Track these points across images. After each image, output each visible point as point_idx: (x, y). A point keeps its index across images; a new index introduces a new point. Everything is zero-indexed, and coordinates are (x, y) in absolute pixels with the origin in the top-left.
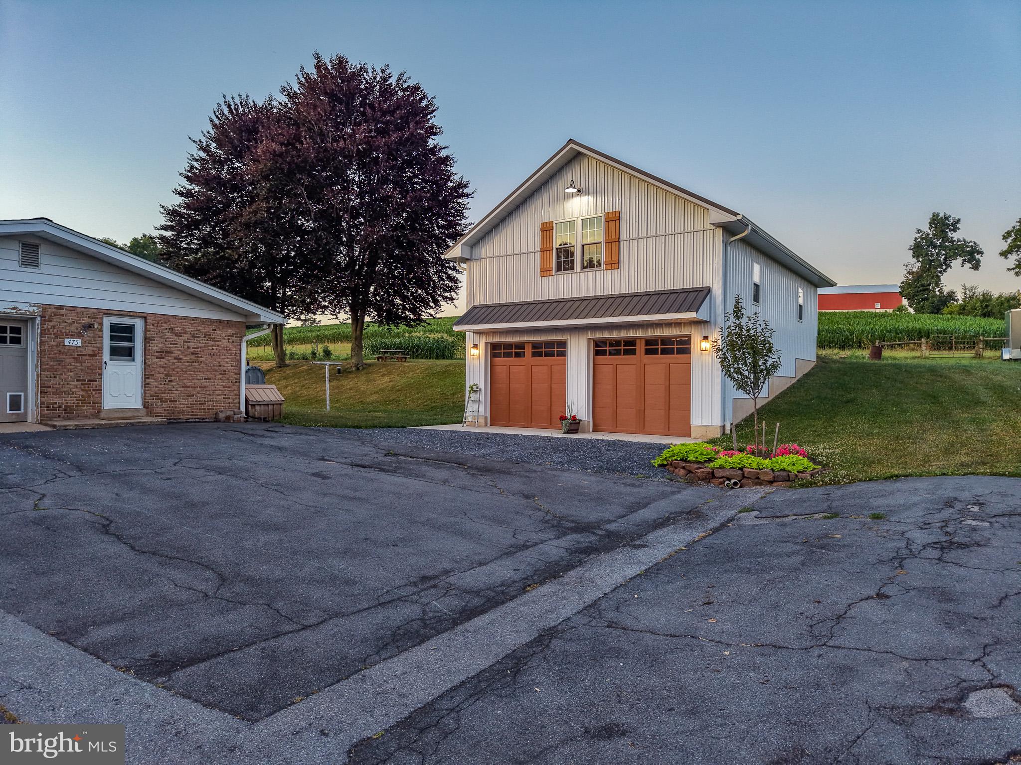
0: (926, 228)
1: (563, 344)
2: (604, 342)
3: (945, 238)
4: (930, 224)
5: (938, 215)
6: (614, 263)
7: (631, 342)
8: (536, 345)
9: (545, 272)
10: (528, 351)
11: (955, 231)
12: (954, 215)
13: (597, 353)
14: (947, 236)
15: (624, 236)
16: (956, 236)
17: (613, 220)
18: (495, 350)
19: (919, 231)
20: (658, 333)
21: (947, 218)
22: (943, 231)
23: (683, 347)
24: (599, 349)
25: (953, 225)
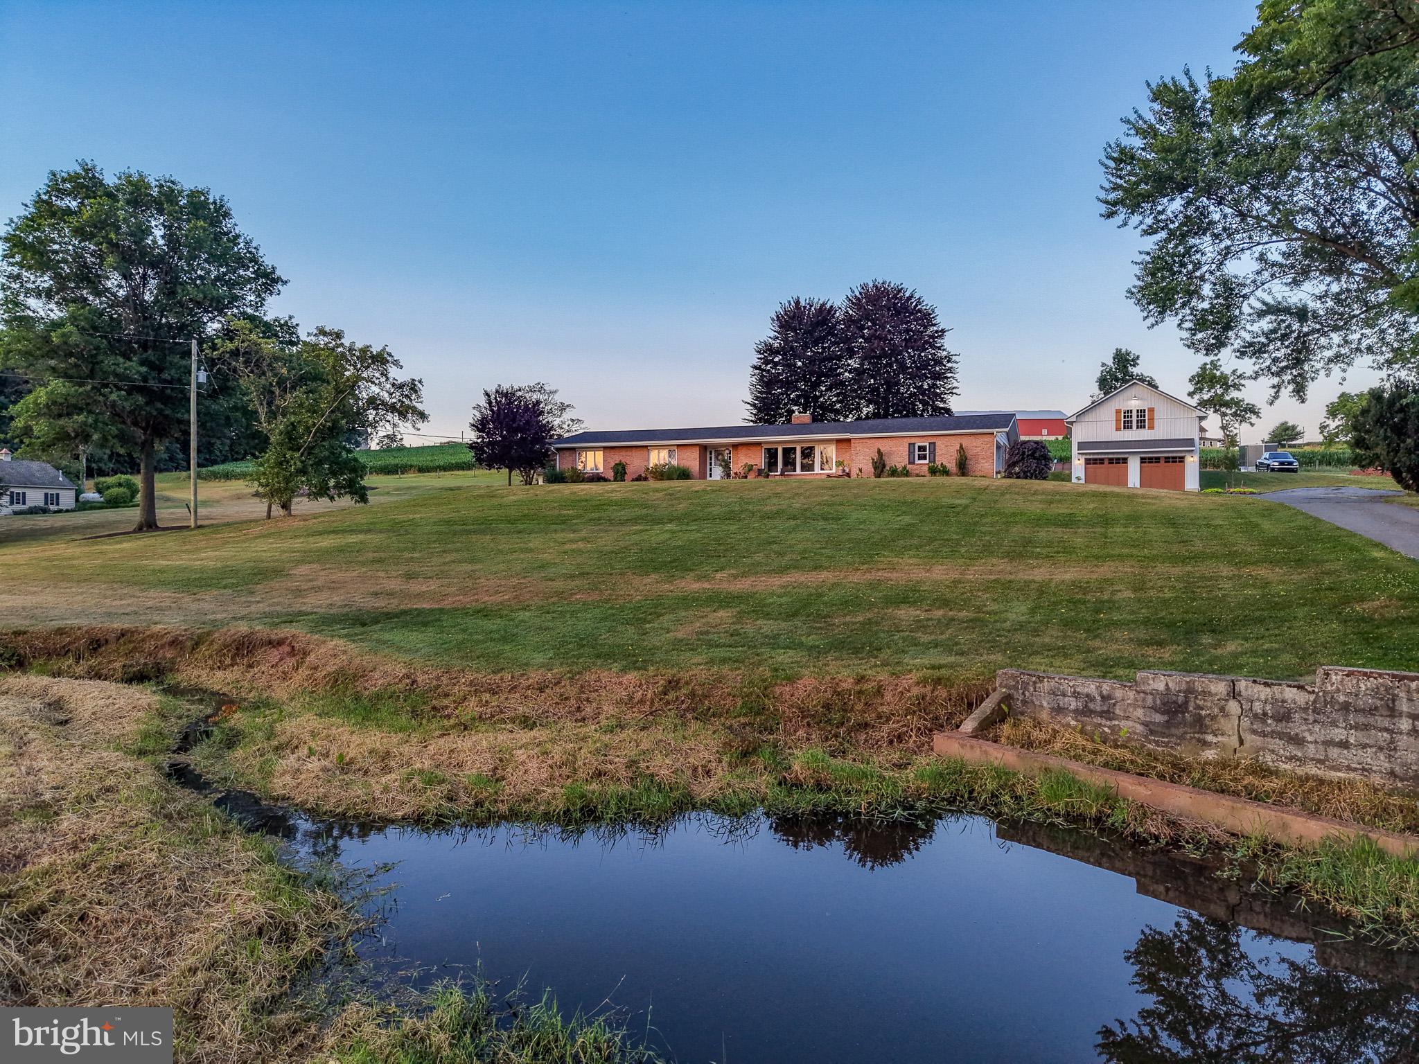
0: (1110, 362)
1: (1126, 459)
2: (1144, 458)
3: (1126, 373)
4: (1114, 358)
5: (1120, 350)
6: (1152, 428)
7: (1159, 458)
8: (1110, 459)
9: (1118, 429)
10: (1106, 462)
11: (1134, 366)
12: (1135, 352)
13: (1141, 462)
14: (1127, 371)
15: (1156, 417)
16: (1135, 371)
17: (1152, 410)
18: (1088, 461)
19: (1103, 365)
20: (1170, 455)
21: (1128, 354)
22: (1125, 367)
23: (1182, 459)
24: (1143, 460)
25: (1133, 360)
